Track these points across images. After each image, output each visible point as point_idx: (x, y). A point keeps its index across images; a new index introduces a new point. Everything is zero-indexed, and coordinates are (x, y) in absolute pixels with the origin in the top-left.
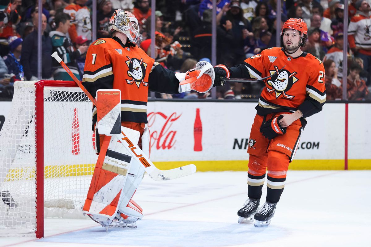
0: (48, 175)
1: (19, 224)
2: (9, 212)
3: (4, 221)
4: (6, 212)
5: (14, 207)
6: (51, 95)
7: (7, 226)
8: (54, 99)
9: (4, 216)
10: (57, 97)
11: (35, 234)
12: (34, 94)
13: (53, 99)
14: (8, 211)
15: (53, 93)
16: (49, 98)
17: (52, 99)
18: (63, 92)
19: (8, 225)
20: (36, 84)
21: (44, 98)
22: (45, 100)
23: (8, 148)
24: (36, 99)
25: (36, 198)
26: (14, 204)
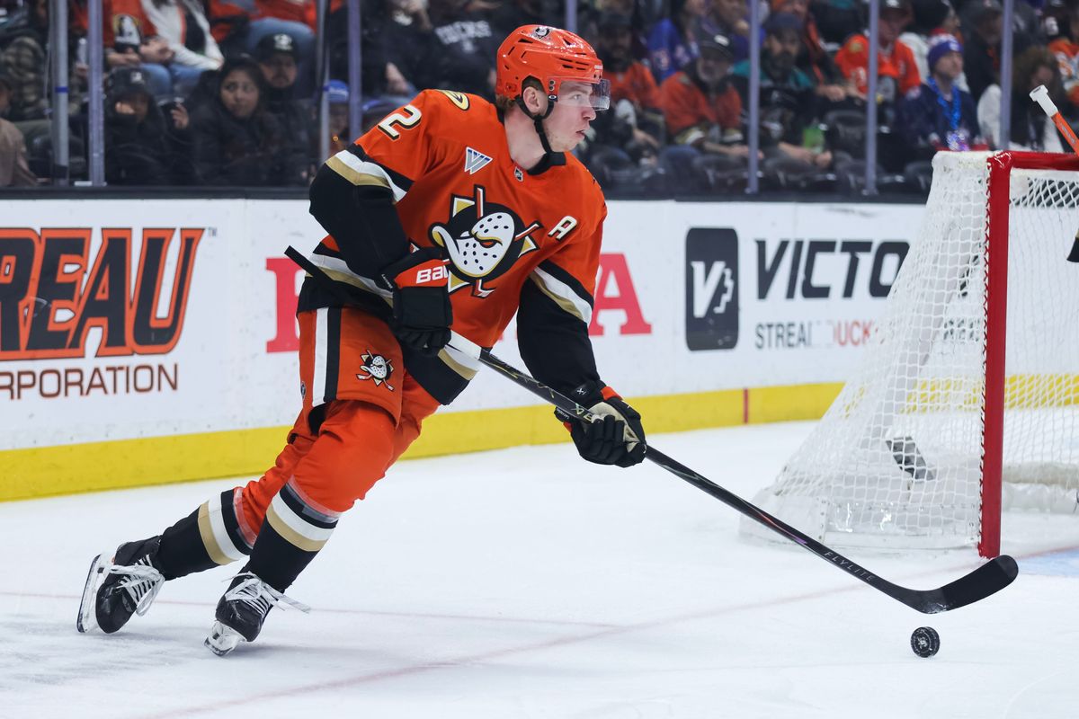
0: (1017, 399)
1: (936, 523)
2: (912, 491)
3: (896, 514)
4: (902, 491)
5: (925, 480)
6: (1031, 191)
7: (904, 528)
8: (1039, 202)
9: (899, 502)
10: (1046, 195)
11: (977, 551)
12: (985, 186)
13: (1035, 200)
14: (909, 489)
15: (1035, 184)
16: (1024, 198)
17: (1031, 199)
18: (1061, 184)
19: (906, 525)
20: (989, 160)
21: (1011, 198)
22: (1013, 203)
23: (913, 326)
24: (990, 201)
25: (982, 458)
26: (924, 471)
